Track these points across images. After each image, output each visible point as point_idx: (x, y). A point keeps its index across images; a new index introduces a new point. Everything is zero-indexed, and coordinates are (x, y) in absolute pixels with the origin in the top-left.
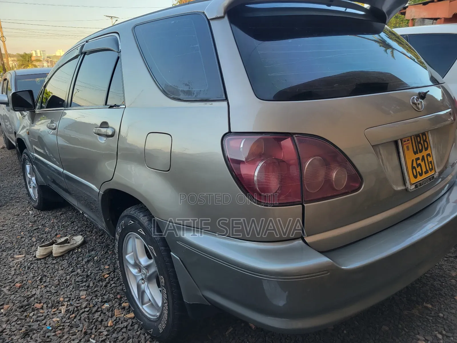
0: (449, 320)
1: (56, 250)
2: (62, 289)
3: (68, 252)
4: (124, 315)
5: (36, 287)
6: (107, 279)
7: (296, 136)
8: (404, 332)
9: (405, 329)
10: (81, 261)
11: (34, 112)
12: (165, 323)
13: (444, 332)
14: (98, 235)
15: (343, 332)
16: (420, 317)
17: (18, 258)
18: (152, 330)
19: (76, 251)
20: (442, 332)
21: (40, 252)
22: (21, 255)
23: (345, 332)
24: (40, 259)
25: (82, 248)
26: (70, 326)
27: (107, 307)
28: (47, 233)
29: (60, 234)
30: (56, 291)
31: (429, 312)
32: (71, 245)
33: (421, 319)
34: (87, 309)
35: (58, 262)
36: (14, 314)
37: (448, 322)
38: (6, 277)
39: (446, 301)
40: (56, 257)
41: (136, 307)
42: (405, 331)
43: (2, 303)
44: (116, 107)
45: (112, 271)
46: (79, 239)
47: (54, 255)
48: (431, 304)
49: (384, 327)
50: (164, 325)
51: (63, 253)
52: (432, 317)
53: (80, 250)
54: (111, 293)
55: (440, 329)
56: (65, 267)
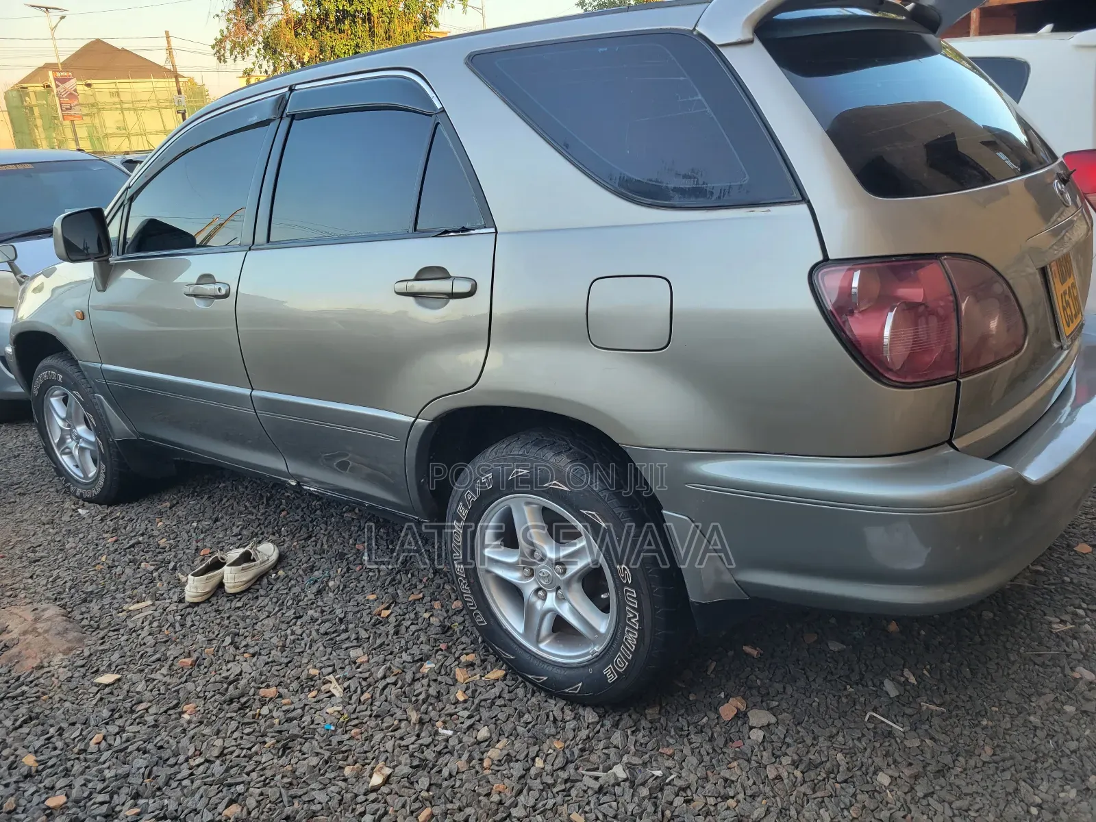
0: (1084, 584)
1: (232, 577)
2: (300, 654)
3: (259, 578)
4: (481, 676)
5: (232, 659)
6: (392, 619)
7: (945, 259)
8: (1021, 617)
9: (1022, 611)
10: (303, 594)
11: (107, 261)
12: (626, 658)
13: (1084, 605)
14: (302, 538)
15: (919, 634)
16: (1035, 589)
17: (139, 611)
18: (580, 684)
19: (273, 575)
20: (1080, 605)
21: (194, 587)
22: (138, 602)
23: (923, 633)
24: (197, 604)
25: (283, 567)
26: (375, 716)
27: (431, 668)
28: (167, 549)
29: (205, 547)
30: (289, 659)
31: (1045, 579)
32: (261, 563)
33: (1037, 592)
34: (391, 679)
35: (247, 604)
36: (225, 716)
37: (1083, 588)
38: (139, 652)
39: (1063, 557)
40: (235, 595)
41: (520, 651)
42: (1022, 614)
43: (175, 702)
44: (462, 232)
45: (392, 603)
46: (268, 551)
47: (229, 591)
48: (1043, 566)
49: (984, 613)
50: (625, 664)
51: (250, 584)
52: (1053, 584)
53: (281, 573)
54: (422, 643)
55: (1077, 602)
56: (271, 610)
